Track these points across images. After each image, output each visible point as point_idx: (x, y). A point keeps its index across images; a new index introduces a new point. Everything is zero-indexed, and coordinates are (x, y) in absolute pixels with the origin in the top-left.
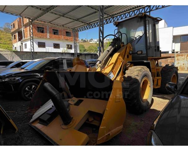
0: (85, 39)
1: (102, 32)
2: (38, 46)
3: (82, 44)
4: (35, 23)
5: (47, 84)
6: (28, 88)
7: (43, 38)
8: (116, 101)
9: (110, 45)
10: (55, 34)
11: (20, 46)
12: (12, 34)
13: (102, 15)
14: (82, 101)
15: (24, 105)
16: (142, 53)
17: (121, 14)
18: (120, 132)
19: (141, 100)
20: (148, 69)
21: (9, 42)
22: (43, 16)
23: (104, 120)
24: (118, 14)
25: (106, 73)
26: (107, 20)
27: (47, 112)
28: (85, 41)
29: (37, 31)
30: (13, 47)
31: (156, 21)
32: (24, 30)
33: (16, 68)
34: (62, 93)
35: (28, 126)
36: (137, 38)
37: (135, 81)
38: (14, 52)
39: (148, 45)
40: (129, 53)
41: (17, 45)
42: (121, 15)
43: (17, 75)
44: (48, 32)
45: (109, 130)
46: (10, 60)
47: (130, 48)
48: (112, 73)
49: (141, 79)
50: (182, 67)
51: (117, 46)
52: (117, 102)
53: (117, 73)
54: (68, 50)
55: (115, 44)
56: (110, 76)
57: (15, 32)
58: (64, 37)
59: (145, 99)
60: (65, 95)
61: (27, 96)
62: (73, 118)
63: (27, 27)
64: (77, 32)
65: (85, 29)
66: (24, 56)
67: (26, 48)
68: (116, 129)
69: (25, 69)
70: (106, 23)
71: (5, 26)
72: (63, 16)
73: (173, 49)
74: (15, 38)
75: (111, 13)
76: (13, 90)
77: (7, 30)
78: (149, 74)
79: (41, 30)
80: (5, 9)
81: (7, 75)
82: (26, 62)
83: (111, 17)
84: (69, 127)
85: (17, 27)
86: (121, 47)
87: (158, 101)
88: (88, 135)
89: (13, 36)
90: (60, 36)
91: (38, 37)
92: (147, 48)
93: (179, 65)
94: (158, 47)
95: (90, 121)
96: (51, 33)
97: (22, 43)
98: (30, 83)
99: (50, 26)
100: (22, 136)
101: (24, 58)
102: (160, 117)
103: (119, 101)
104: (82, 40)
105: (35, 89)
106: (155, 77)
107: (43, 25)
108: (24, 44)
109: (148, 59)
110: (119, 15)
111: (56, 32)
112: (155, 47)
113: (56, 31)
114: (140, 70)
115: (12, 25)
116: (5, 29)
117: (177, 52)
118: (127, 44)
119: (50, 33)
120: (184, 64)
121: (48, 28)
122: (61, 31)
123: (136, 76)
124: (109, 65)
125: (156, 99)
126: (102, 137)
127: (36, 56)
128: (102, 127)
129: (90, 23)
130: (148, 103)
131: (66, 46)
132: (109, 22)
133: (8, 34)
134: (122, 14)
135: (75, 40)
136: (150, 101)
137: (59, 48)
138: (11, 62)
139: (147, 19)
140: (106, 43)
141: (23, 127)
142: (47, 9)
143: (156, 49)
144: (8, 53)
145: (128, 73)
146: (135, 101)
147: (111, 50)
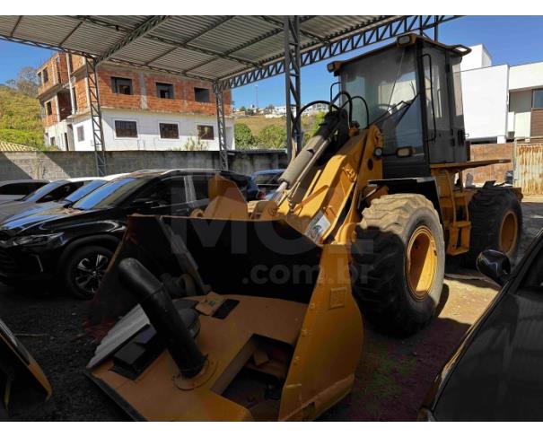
0: (251, 108)
1: (294, 91)
2: (115, 134)
3: (245, 121)
4: (105, 66)
5: (129, 264)
6: (84, 263)
7: (130, 108)
8: (333, 306)
9: (316, 135)
10: (163, 95)
11: (66, 134)
12: (42, 99)
13: (292, 40)
14: (235, 303)
15: (74, 314)
16: (410, 155)
17: (352, 33)
18: (347, 393)
19: (408, 295)
20: (430, 202)
21: (34, 123)
22: (125, 47)
23: (295, 364)
24: (342, 33)
25: (305, 217)
26: (310, 52)
27: (138, 339)
28: (251, 113)
29: (111, 90)
30: (45, 136)
31: (453, 55)
32: (74, 89)
33: (51, 204)
34: (179, 280)
35: (83, 378)
36: (398, 108)
37: (392, 241)
38: (46, 153)
39: (430, 127)
40: (374, 155)
41: (56, 131)
42: (352, 37)
43: (52, 225)
44: (143, 90)
45: (313, 393)
46: (36, 178)
47: (377, 138)
48: (324, 217)
49: (407, 233)
50: (537, 185)
51: (336, 133)
52: (334, 308)
53: (338, 215)
54: (201, 141)
55: (333, 129)
56: (318, 224)
57: (49, 94)
58: (191, 103)
59: (421, 292)
60: (189, 284)
61: (82, 285)
62: (209, 358)
63: (83, 78)
64: (224, 89)
65: (249, 82)
66: (75, 164)
67: (81, 138)
68: (334, 387)
69: (74, 206)
70: (308, 61)
71: (21, 77)
72: (184, 45)
73: (510, 129)
74: (50, 113)
75: (322, 33)
76: (42, 270)
77: (28, 89)
78: (432, 216)
79: (123, 86)
80: (17, 31)
81: (25, 226)
82: (81, 184)
83: (321, 44)
84: (196, 384)
85: (54, 80)
86: (349, 138)
87: (461, 294)
88: (247, 408)
89: (43, 106)
90: (179, 102)
91: (114, 105)
92: (428, 136)
93: (529, 177)
94: (462, 133)
95: (257, 364)
96: (151, 94)
97: (70, 126)
98: (89, 250)
99: (148, 74)
100: (66, 409)
101: (75, 169)
102: (462, 351)
103: (340, 305)
104: (243, 109)
105: (104, 264)
106: (452, 221)
107: (128, 72)
108: (75, 127)
109: (430, 169)
110: (345, 38)
111: (168, 91)
112: (452, 134)
113: (165, 88)
114: (404, 209)
115: (40, 74)
116: (21, 86)
117: (521, 140)
118: (368, 128)
119: (149, 93)
120: (541, 176)
121: (142, 79)
122: (180, 87)
123: (391, 227)
124: (314, 191)
125: (455, 286)
126: (291, 415)
127: (109, 165)
128: (291, 386)
129: (261, 63)
130: (431, 300)
131: (197, 132)
132: (317, 58)
133: (30, 100)
134: (356, 34)
135: (221, 113)
136: (436, 296)
137: (177, 137)
138: (40, 185)
139: (425, 51)
140: (312, 116)
141: (68, 381)
142: (138, 26)
143: (453, 140)
144: (31, 157)
145: (370, 217)
146: (392, 300)
147: (321, 148)
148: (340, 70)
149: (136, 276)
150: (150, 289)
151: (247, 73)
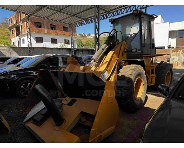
0: (83, 34)
1: (97, 28)
2: (35, 42)
3: (80, 38)
4: (32, 18)
5: (38, 86)
6: (23, 86)
7: (41, 33)
8: (108, 102)
9: (104, 44)
10: (52, 29)
11: (18, 41)
12: (10, 29)
13: (97, 11)
15: (19, 103)
16: (136, 51)
17: (117, 9)
19: (134, 99)
20: (142, 68)
21: (7, 37)
22: (39, 11)
23: (95, 122)
24: (114, 9)
25: (100, 72)
26: (103, 15)
27: (41, 112)
28: (83, 36)
29: (34, 26)
30: (11, 42)
31: (152, 18)
32: (21, 25)
33: (12, 65)
34: (56, 92)
35: (22, 125)
36: (133, 35)
37: (129, 80)
38: (11, 47)
39: (143, 42)
40: (124, 51)
41: (15, 40)
42: (117, 11)
43: (12, 72)
44: (45, 27)
45: (101, 132)
46: (7, 56)
47: (125, 45)
48: (106, 72)
49: (134, 78)
50: (177, 63)
51: (111, 43)
52: (109, 103)
54: (65, 45)
56: (104, 74)
57: (12, 27)
58: (62, 32)
59: (139, 98)
60: (59, 94)
61: (22, 93)
62: (65, 119)
63: (25, 22)
64: (74, 27)
65: (82, 25)
66: (21, 52)
67: (24, 43)
68: (108, 130)
69: (20, 66)
70: (102, 19)
71: (3, 21)
72: (60, 11)
73: (169, 44)
74: (13, 33)
75: (107, 9)
76: (8, 88)
77: (5, 25)
78: (143, 72)
79: (39, 25)
81: (3, 72)
82: (23, 58)
83: (107, 13)
84: (61, 128)
85: (14, 22)
86: (115, 45)
87: (152, 99)
88: (79, 136)
89: (11, 31)
90: (58, 31)
91: (35, 32)
92: (142, 45)
93: (175, 60)
94: (154, 44)
95: (83, 121)
96: (49, 29)
97: (20, 38)
98: (25, 81)
99: (47, 21)
100: (16, 136)
103: (111, 102)
104: (80, 34)
105: (30, 86)
106: (149, 74)
107: (40, 20)
108: (21, 39)
109: (143, 56)
110: (115, 11)
112: (150, 45)
113: (53, 26)
114: (134, 70)
115: (9, 20)
116: (3, 24)
117: (173, 48)
118: (122, 42)
119: (47, 28)
120: (179, 60)
121: (45, 23)
122: (58, 26)
123: (129, 76)
124: (103, 63)
125: (150, 96)
126: (93, 139)
127: (33, 52)
128: (94, 129)
129: (86, 19)
130: (142, 101)
131: (64, 42)
132: (106, 18)
133: (6, 29)
134: (119, 10)
135: (72, 35)
136: (143, 99)
137: (57, 43)
138: (8, 58)
139: (142, 16)
140: (103, 37)
141: (16, 127)
143: (151, 47)
144: (5, 49)
145: (122, 72)
146: (129, 101)
147: (106, 48)
148: (113, 22)
149: (40, 91)
150: (45, 95)
151: (82, 22)
